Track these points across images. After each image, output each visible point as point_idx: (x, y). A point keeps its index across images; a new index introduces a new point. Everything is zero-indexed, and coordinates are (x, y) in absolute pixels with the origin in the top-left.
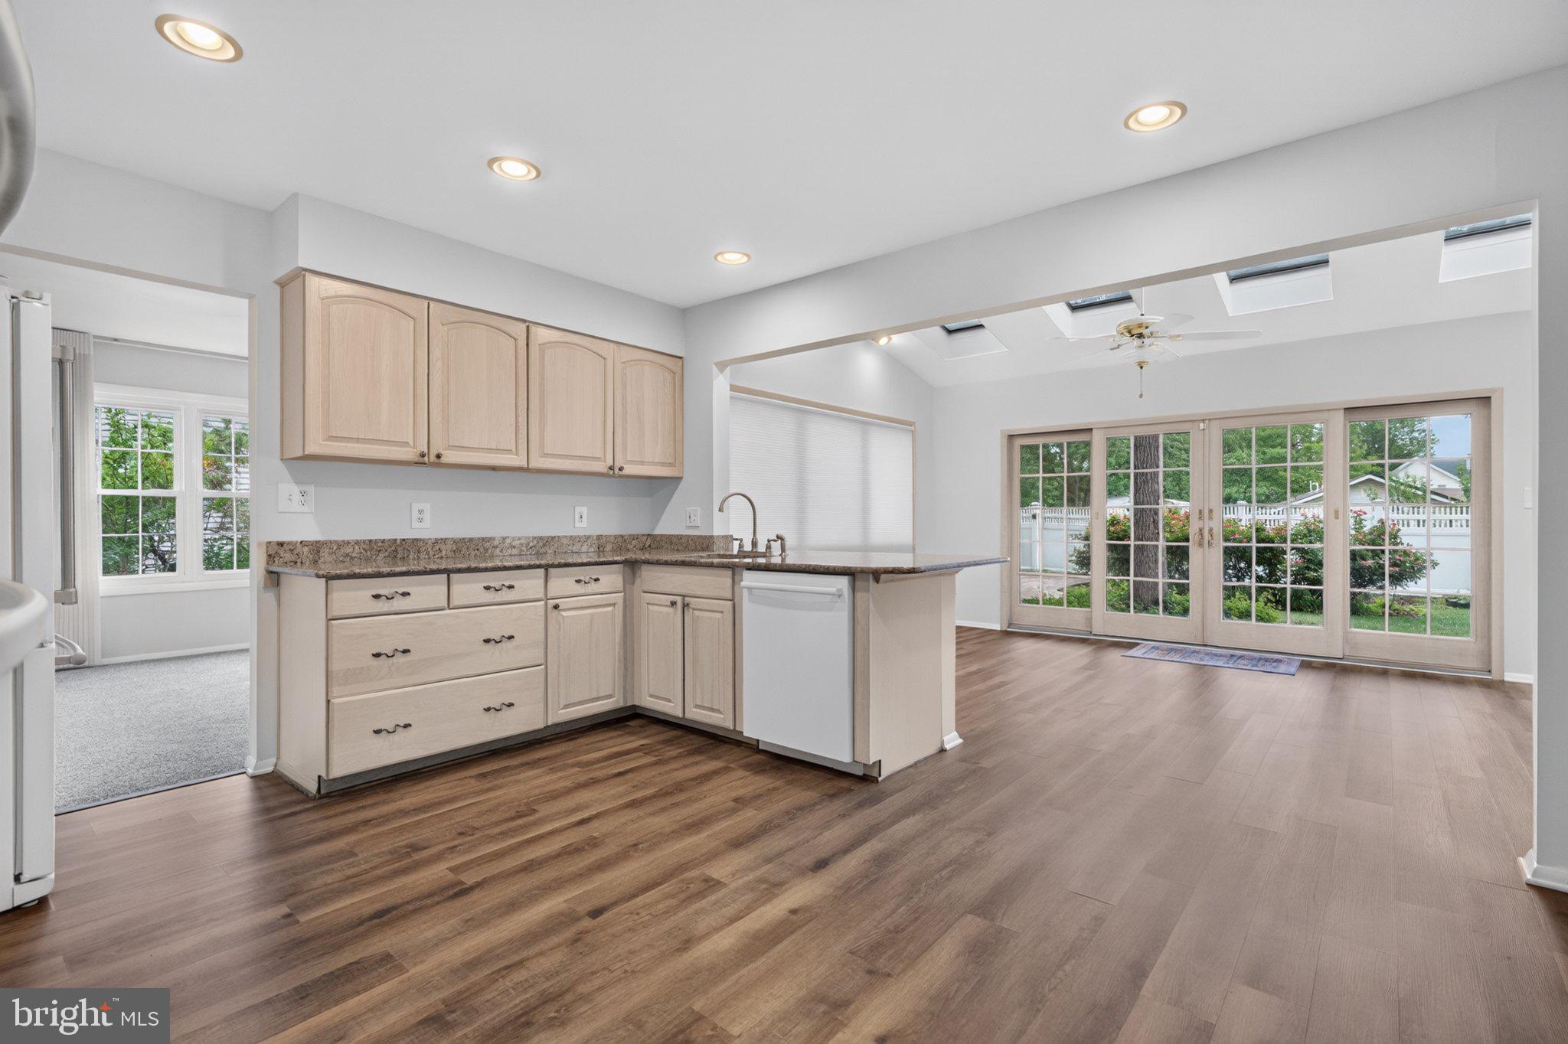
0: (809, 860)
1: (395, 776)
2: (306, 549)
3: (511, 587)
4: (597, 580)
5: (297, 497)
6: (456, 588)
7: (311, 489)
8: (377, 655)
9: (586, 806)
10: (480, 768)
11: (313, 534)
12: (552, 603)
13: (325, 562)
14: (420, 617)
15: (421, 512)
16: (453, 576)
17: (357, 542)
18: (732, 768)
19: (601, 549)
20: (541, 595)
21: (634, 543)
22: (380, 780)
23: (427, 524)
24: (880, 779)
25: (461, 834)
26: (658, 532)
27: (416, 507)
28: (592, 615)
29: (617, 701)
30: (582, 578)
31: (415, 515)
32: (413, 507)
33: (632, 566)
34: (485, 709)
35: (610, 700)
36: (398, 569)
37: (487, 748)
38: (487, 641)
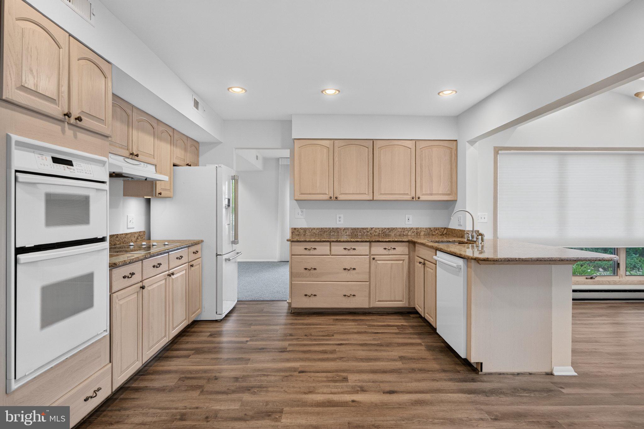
0: (388, 389)
1: (314, 312)
2: (302, 231)
3: (354, 249)
4: (394, 249)
5: (300, 213)
6: (333, 248)
7: (304, 210)
8: (306, 269)
9: (347, 340)
10: (343, 317)
11: (305, 225)
12: (373, 257)
13: (307, 235)
14: (319, 257)
15: (340, 218)
16: (332, 243)
17: (317, 229)
18: (422, 345)
19: (418, 234)
20: (368, 253)
21: (437, 232)
22: (309, 312)
23: (342, 222)
24: (480, 373)
25: (306, 335)
26: (450, 227)
27: (338, 216)
28: (392, 264)
29: (403, 304)
30: (387, 247)
31: (338, 219)
32: (337, 216)
33: (412, 244)
34: (344, 295)
35: (401, 303)
36: (312, 240)
37: (348, 311)
38: (345, 269)
